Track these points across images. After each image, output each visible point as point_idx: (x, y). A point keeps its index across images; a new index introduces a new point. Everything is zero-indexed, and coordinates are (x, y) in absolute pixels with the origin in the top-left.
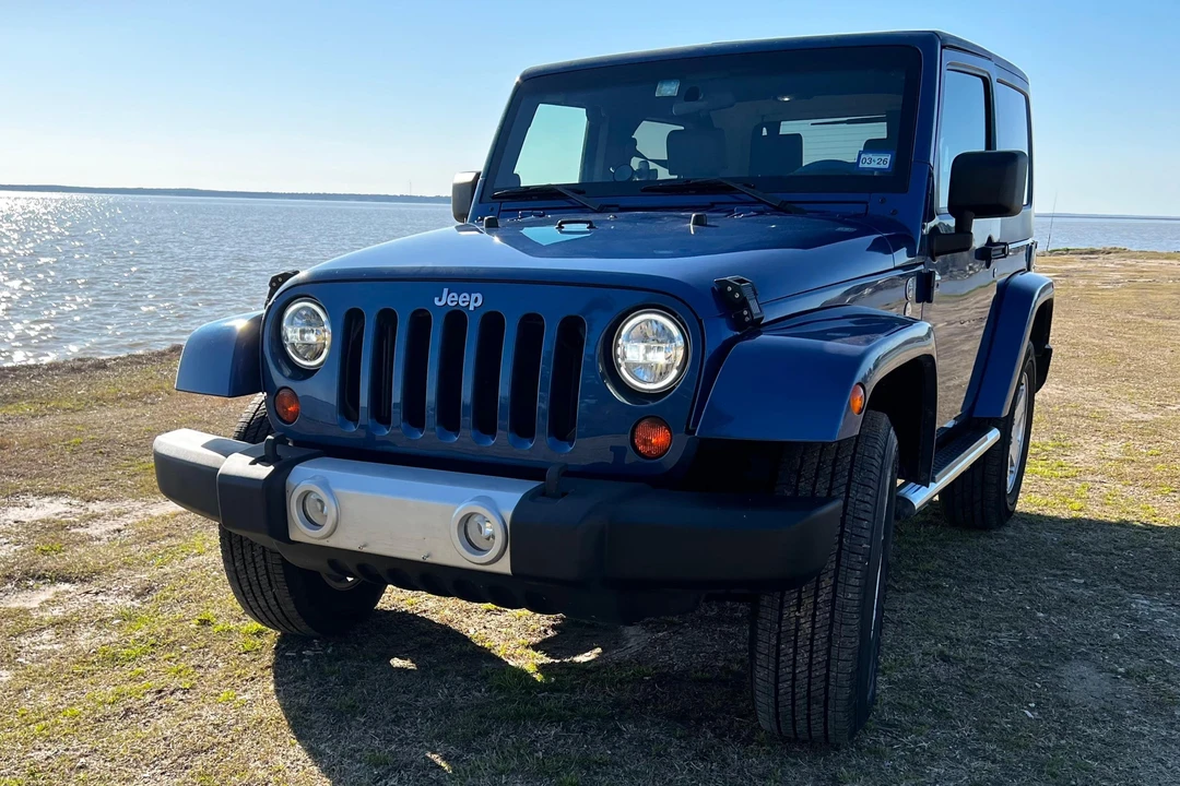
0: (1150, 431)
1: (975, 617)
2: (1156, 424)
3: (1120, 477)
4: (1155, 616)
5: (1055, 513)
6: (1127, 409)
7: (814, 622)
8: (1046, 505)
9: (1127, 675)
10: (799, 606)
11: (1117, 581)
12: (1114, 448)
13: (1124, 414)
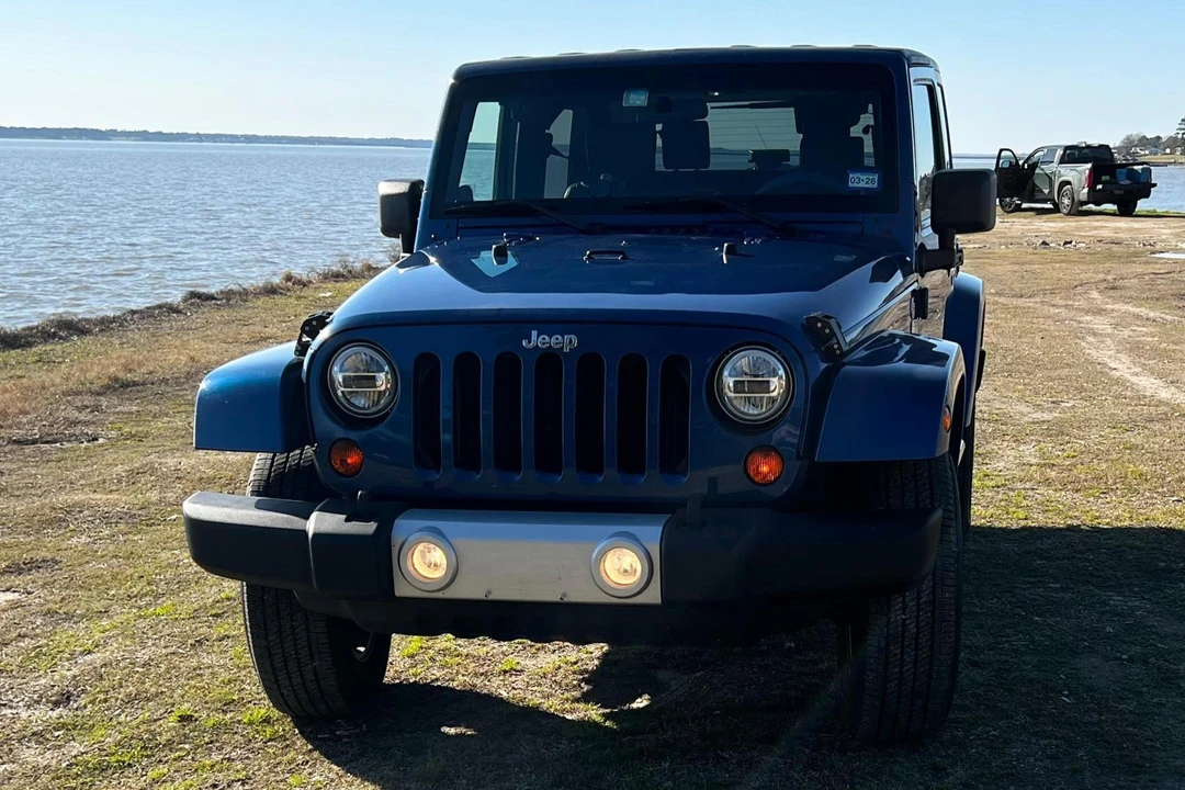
0: (1057, 431)
1: (980, 627)
2: (1059, 423)
3: (1048, 482)
4: (1133, 609)
5: (1004, 525)
6: (1022, 408)
7: (918, 622)
8: (992, 516)
9: (1131, 660)
10: (904, 610)
11: (1089, 582)
12: (1029, 452)
13: (1023, 414)
